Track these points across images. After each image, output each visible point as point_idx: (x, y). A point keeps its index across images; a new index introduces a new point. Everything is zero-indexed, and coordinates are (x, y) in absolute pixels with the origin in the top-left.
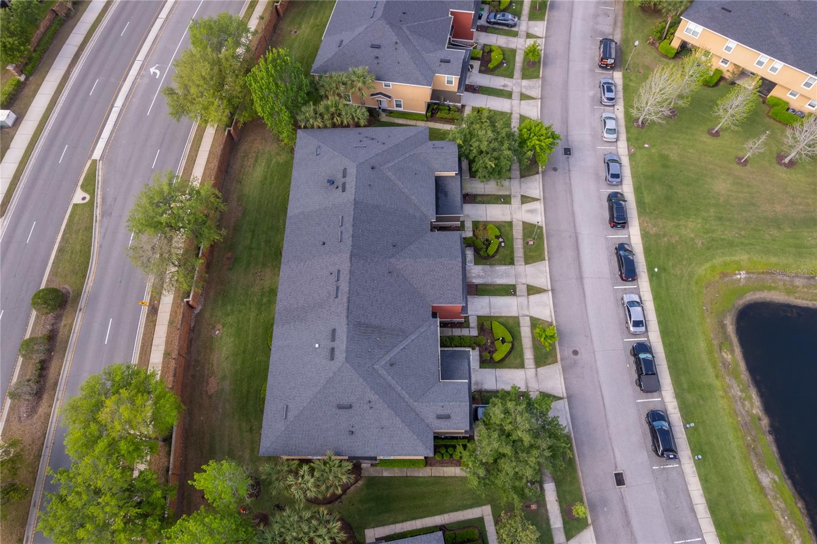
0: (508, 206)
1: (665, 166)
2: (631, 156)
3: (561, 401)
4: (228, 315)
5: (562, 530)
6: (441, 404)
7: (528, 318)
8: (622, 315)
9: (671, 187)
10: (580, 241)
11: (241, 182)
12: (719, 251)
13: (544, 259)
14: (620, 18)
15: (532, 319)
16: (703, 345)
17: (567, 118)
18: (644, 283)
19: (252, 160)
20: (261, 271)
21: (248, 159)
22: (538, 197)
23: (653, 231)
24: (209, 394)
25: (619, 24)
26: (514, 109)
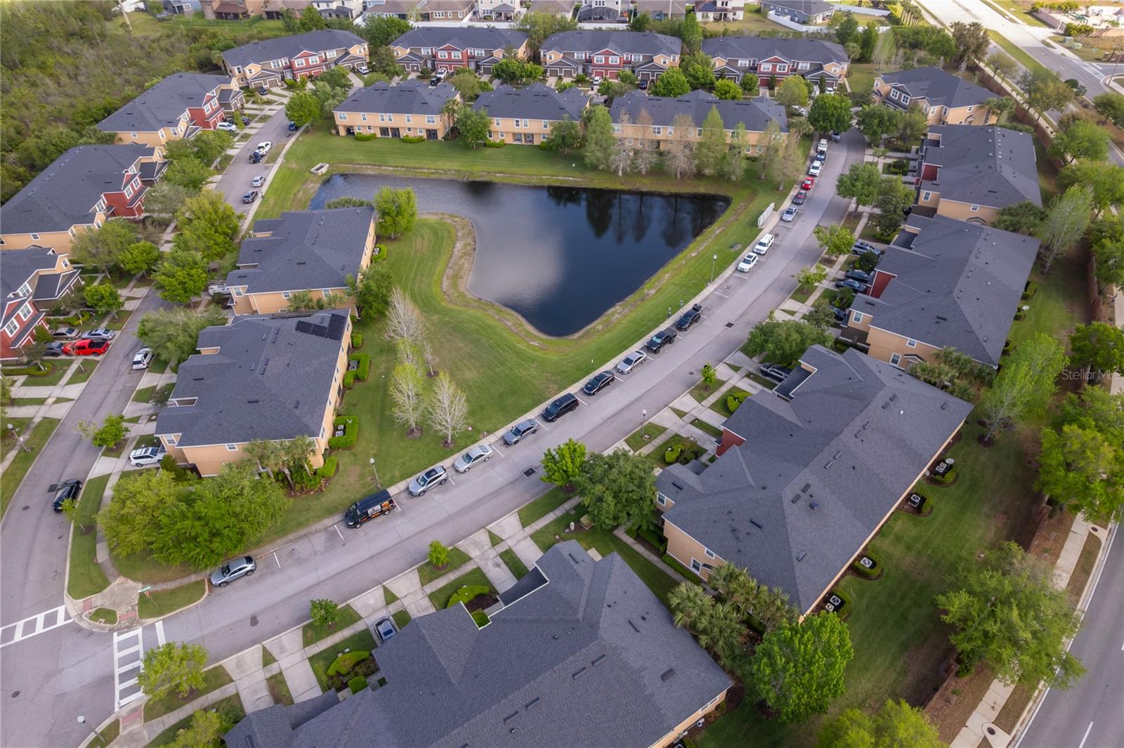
1: (481, 409)
2: (490, 432)
3: (728, 362)
4: (966, 559)
7: (702, 404)
9: (500, 396)
12: (530, 356)
13: (650, 423)
15: (699, 402)
16: (605, 337)
17: (489, 495)
18: (604, 370)
20: (912, 572)
23: (553, 387)
24: (1006, 516)
26: (522, 537)
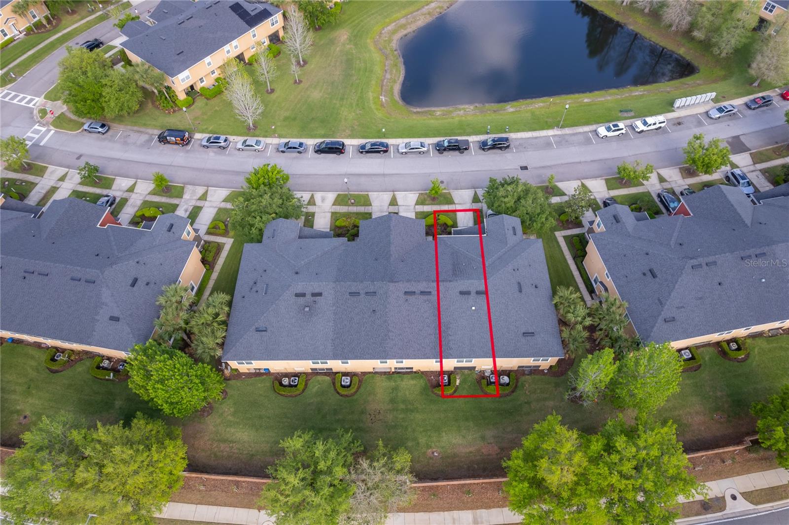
0: (316, 214)
1: (295, 119)
2: (280, 137)
3: (477, 192)
4: (418, 443)
5: (561, 197)
6: (506, 230)
7: (416, 206)
8: (414, 156)
9: (313, 119)
10: (353, 173)
11: (253, 455)
12: (366, 104)
13: (368, 195)
14: (135, 128)
15: (416, 204)
16: (432, 121)
17: (234, 172)
18: (390, 141)
19: (222, 446)
20: (370, 414)
21: (219, 452)
22: (310, 195)
23: (348, 132)
24: (499, 451)
25: (142, 129)
26: (215, 205)
